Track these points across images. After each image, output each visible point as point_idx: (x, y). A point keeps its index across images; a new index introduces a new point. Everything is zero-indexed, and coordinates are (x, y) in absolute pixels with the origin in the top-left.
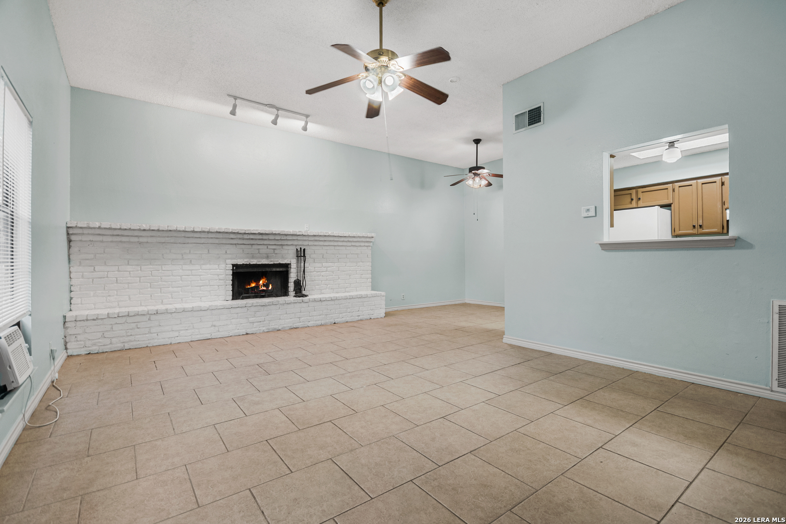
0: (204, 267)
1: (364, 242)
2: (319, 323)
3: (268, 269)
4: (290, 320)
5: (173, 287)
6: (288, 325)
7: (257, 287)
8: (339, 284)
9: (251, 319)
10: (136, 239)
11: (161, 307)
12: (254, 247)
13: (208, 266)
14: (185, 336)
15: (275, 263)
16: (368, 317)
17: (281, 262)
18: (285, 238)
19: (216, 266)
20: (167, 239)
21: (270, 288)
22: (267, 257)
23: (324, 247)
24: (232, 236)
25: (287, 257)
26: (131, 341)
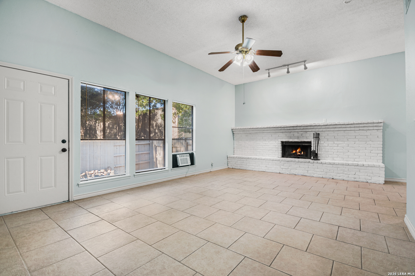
0: (270, 142)
1: (373, 126)
2: (321, 176)
3: (300, 144)
4: (302, 171)
5: (260, 150)
6: (301, 173)
7: (296, 153)
8: (349, 156)
9: (282, 167)
10: (248, 132)
11: (250, 157)
12: (291, 133)
13: (271, 142)
14: (257, 169)
15: (302, 141)
16: (365, 180)
17: (305, 141)
18: (306, 128)
19: (275, 142)
20: (257, 131)
21: (302, 154)
22: (298, 138)
23: (335, 132)
24: (280, 129)
25: (309, 138)
26: (242, 167)
